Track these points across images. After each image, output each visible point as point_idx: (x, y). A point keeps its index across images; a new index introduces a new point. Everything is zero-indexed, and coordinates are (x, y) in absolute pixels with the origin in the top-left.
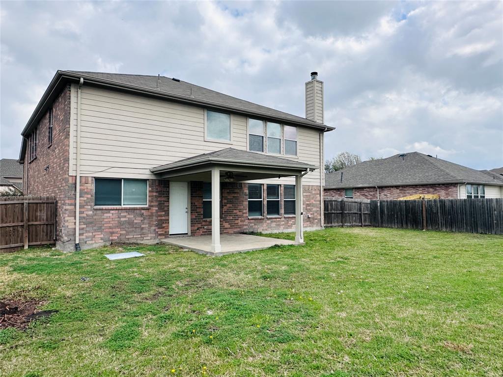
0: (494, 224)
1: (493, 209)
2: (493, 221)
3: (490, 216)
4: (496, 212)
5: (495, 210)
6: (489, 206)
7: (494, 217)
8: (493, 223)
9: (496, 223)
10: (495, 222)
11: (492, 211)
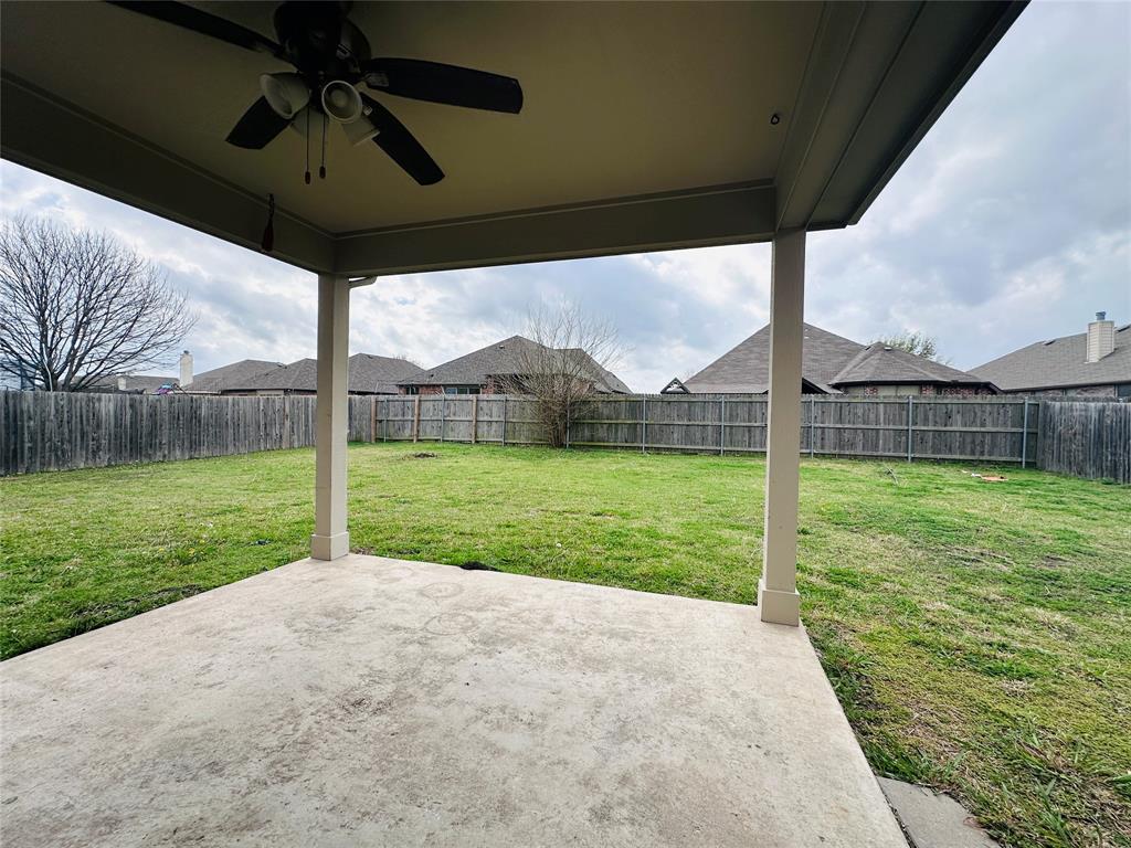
0: (26, 451)
1: (25, 415)
2: (23, 442)
3: (15, 433)
4: (32, 423)
5: (30, 418)
6: (11, 409)
7: (26, 435)
8: (22, 448)
9: (29, 448)
10: (27, 445)
11: (22, 421)
